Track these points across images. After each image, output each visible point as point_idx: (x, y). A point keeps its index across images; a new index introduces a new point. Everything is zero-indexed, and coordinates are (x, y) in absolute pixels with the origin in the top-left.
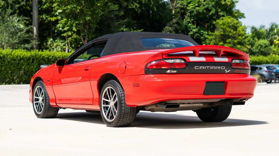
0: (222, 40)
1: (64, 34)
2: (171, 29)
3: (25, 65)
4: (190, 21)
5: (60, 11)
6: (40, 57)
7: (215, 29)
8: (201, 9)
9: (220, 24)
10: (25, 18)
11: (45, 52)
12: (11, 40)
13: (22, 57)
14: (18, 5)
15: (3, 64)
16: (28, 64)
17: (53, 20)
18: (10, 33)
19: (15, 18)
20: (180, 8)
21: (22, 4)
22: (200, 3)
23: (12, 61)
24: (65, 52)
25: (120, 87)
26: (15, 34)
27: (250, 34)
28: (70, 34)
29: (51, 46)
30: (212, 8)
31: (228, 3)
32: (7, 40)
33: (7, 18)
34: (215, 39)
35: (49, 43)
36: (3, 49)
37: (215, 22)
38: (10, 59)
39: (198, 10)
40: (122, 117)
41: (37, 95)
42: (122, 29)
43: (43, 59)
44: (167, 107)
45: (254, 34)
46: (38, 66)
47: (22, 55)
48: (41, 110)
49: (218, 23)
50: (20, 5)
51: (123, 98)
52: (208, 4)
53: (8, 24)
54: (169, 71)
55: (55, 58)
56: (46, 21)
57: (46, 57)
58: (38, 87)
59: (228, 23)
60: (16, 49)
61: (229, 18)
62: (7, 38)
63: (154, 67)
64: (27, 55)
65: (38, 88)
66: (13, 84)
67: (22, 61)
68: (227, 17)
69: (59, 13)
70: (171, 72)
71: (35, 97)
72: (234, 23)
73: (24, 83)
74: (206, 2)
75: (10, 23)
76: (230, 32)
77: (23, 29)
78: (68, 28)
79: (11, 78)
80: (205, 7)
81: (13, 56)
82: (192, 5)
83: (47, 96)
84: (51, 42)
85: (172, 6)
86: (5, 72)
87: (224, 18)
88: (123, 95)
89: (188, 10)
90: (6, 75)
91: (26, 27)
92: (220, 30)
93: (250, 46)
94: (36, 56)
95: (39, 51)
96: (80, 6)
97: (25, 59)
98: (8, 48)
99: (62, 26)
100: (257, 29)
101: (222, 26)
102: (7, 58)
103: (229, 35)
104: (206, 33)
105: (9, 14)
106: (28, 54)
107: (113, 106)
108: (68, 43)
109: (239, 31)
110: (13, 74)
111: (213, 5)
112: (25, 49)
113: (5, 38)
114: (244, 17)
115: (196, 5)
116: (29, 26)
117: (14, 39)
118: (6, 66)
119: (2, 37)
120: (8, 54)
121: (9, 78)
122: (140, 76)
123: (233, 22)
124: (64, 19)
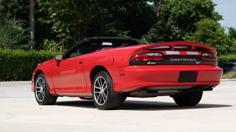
0: (202, 40)
1: (58, 36)
2: (156, 31)
3: (23, 64)
4: (173, 23)
5: (54, 14)
6: (37, 56)
7: (196, 30)
8: (183, 12)
9: (200, 25)
10: (23, 21)
11: (42, 52)
12: (10, 41)
13: (21, 56)
14: (17, 9)
15: (4, 63)
16: (26, 63)
17: (49, 23)
18: (9, 35)
19: (14, 21)
20: (164, 11)
21: (20, 8)
22: (182, 6)
23: (11, 60)
24: (59, 52)
25: (109, 76)
26: (14, 35)
27: (228, 34)
28: (64, 35)
29: (46, 46)
30: (193, 11)
31: (207, 6)
32: (7, 40)
33: (7, 21)
34: (196, 39)
35: (45, 44)
36: (4, 49)
37: (196, 23)
38: (10, 58)
39: (180, 12)
40: (111, 102)
41: (38, 86)
42: (111, 30)
43: (40, 58)
44: (148, 92)
45: (232, 35)
46: (35, 64)
47: (21, 54)
48: (42, 98)
49: (199, 24)
50: (18, 9)
51: (111, 86)
52: (189, 7)
53: (7, 27)
54: (149, 63)
55: (50, 57)
56: (42, 24)
57: (42, 56)
58: (40, 78)
59: (208, 24)
60: (15, 49)
61: (209, 20)
62: (7, 39)
63: (137, 60)
64: (25, 55)
65: (39, 80)
66: (13, 81)
67: (21, 60)
68: (207, 19)
69: (53, 16)
70: (151, 63)
71: (36, 87)
72: (213, 25)
73: (22, 80)
74: (187, 5)
75: (9, 25)
76: (210, 32)
77: (22, 31)
78: (62, 30)
79: (11, 75)
80: (186, 10)
81: (12, 55)
82: (175, 9)
83: (47, 86)
84: (47, 42)
85: (156, 9)
86: (6, 70)
87: (204, 20)
88: (111, 83)
89: (171, 13)
90: (7, 73)
91: (24, 29)
92: (200, 31)
93: (228, 45)
94: (33, 55)
95: (36, 51)
96: (73, 10)
97: (24, 58)
98: (8, 48)
99: (57, 28)
100: (234, 30)
101: (203, 27)
102: (7, 57)
103: (208, 35)
104: (188, 34)
105: (8, 17)
106: (26, 53)
107: (103, 93)
108: (62, 43)
109: (218, 32)
110: (12, 72)
111: (194, 8)
112: (23, 49)
113: (5, 40)
114: (222, 19)
115: (179, 8)
116: (27, 28)
117: (13, 40)
118: (6, 64)
119: (3, 39)
120: (8, 53)
121: (9, 75)
122: (125, 67)
123: (213, 23)
124: (58, 22)
